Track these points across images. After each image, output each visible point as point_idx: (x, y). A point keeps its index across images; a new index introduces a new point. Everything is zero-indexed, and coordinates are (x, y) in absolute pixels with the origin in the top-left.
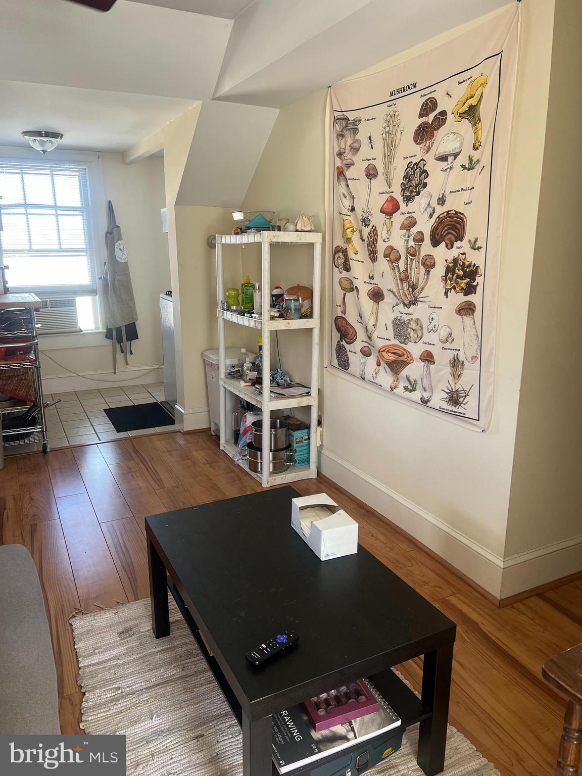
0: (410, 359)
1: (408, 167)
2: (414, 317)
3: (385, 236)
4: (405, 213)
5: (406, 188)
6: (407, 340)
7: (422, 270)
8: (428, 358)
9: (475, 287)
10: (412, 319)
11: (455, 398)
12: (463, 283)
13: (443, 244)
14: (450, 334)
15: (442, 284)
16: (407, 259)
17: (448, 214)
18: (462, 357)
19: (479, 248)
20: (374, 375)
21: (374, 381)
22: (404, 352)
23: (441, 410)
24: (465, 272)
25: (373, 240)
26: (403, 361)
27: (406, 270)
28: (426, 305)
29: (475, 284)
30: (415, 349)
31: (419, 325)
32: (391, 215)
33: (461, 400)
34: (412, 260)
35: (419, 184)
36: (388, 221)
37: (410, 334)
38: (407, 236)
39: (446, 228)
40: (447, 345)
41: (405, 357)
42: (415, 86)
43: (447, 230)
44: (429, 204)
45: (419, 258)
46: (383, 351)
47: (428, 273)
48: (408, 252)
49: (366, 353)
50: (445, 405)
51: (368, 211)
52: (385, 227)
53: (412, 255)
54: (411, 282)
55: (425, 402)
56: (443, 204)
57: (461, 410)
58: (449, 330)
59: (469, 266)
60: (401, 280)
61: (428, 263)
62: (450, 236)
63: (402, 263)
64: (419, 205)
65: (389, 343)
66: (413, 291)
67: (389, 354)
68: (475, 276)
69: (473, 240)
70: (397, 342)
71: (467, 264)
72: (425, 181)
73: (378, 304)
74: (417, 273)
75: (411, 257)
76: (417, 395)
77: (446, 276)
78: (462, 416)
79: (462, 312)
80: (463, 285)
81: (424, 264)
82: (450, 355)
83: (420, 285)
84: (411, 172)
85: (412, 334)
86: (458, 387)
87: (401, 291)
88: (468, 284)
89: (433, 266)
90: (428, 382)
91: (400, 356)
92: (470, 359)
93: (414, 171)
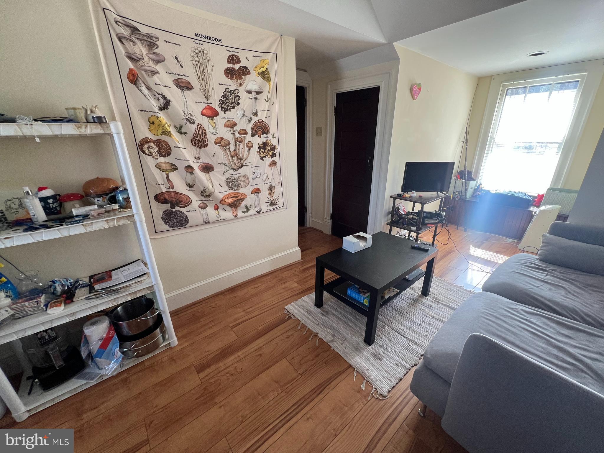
0: (244, 196)
1: (226, 91)
2: (242, 174)
3: (212, 131)
4: (226, 118)
5: (223, 103)
6: (239, 188)
7: (246, 149)
8: (257, 191)
9: (275, 154)
10: (240, 176)
11: (272, 203)
12: (271, 153)
13: (257, 135)
14: (267, 177)
15: (258, 155)
16: (236, 144)
17: (258, 121)
18: (273, 185)
19: (275, 137)
20: (218, 216)
21: (219, 219)
22: (239, 194)
23: (269, 211)
24: (271, 148)
25: (202, 133)
26: (240, 199)
27: (235, 150)
28: (250, 167)
29: (275, 153)
30: (246, 190)
31: (246, 178)
32: (212, 118)
33: (276, 202)
34: (239, 145)
35: (234, 102)
36: (210, 121)
37: (240, 184)
38: (232, 131)
39: (258, 128)
40: (266, 182)
41: (241, 196)
42: (220, 41)
43: (259, 129)
44: (244, 115)
45: (244, 143)
46: (225, 199)
47: (249, 150)
48: (236, 140)
49: (204, 207)
50: (269, 208)
51: (189, 113)
52: (210, 125)
53: (239, 142)
54: (239, 156)
55: (259, 212)
56: (257, 116)
57: (276, 206)
58: (266, 175)
59: (272, 145)
60: (232, 156)
61: (249, 146)
62: (260, 132)
63: (232, 147)
64: (235, 114)
65: (226, 193)
66: (241, 161)
67: (229, 199)
68: (275, 149)
69: (273, 134)
70: (231, 191)
71: (271, 144)
72: (239, 102)
73: (209, 174)
74: (243, 151)
75: (239, 143)
76: (252, 211)
77: (259, 151)
78: (278, 208)
79: (271, 165)
80: (271, 154)
81: (247, 146)
82: (268, 186)
83: (245, 157)
84: (228, 94)
85: (242, 183)
86: (274, 197)
87: (231, 163)
88: (272, 153)
89: (252, 146)
90: (258, 202)
91: (237, 197)
92: (277, 184)
93: (231, 94)
